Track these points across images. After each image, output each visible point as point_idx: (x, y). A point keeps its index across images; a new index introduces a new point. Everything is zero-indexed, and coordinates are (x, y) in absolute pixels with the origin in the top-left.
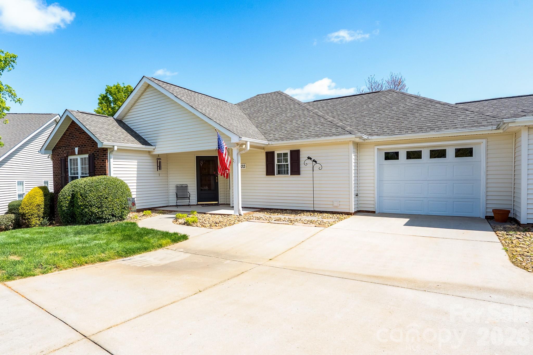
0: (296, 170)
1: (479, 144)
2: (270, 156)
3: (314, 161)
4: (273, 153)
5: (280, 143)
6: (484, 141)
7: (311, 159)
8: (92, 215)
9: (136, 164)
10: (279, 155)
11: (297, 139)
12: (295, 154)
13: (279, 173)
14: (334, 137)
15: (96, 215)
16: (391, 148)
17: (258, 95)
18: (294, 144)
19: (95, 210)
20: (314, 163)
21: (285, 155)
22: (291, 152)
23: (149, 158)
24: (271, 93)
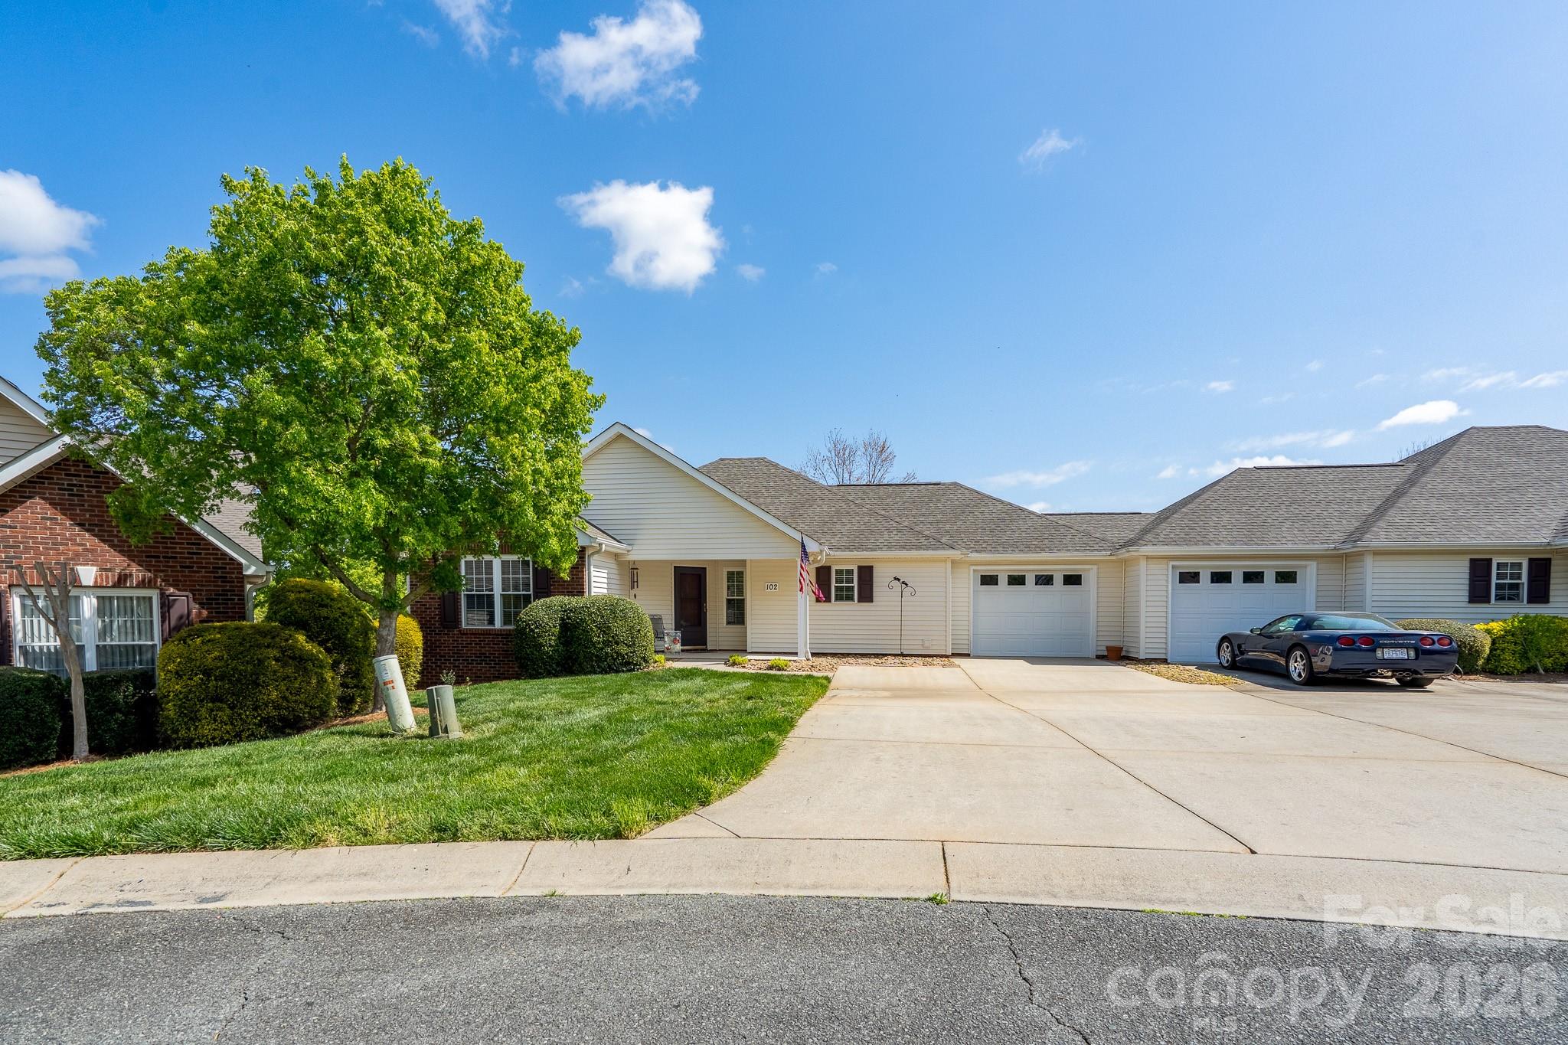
0: (866, 595)
1: (1089, 570)
2: (823, 574)
3: (903, 583)
4: (829, 568)
5: (847, 554)
6: (1095, 567)
7: (899, 580)
8: (617, 658)
9: (605, 575)
10: (839, 572)
11: (872, 550)
12: (866, 573)
13: (839, 598)
14: (930, 552)
15: (624, 658)
16: (989, 570)
17: (721, 459)
18: (864, 556)
19: (623, 649)
20: (904, 586)
21: (850, 572)
22: (860, 568)
23: (615, 566)
24: (750, 460)
